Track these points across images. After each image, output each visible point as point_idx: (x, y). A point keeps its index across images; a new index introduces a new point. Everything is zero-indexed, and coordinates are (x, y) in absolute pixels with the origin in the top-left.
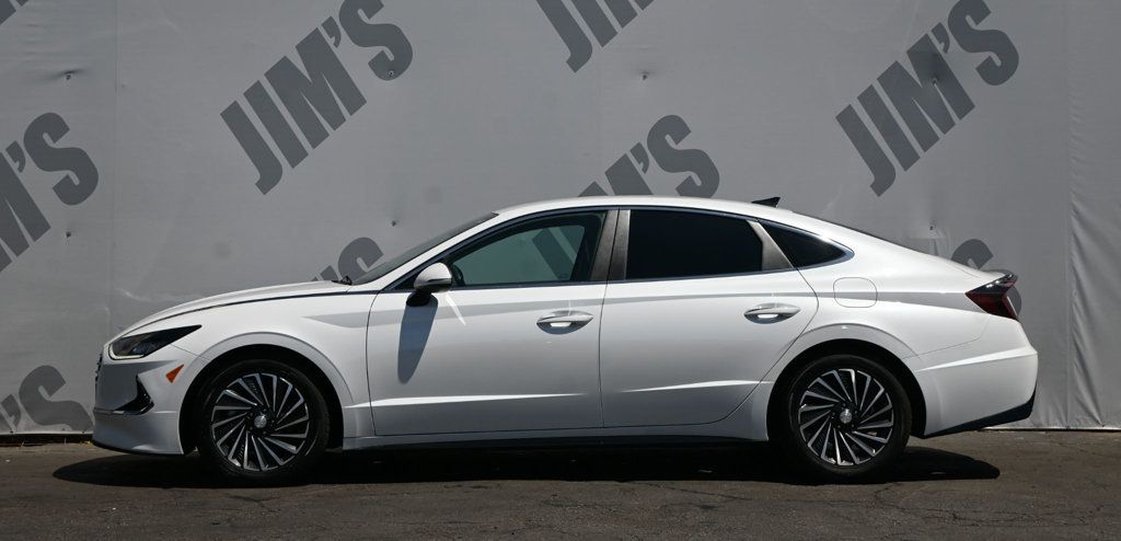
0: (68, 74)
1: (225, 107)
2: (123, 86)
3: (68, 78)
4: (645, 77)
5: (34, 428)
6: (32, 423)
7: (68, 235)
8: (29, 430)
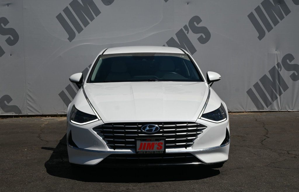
0: (8, 5)
1: (57, 15)
2: (25, 8)
3: (8, 6)
4: (188, 4)
5: (4, 113)
6: (3, 112)
7: (11, 55)
8: (2, 114)
